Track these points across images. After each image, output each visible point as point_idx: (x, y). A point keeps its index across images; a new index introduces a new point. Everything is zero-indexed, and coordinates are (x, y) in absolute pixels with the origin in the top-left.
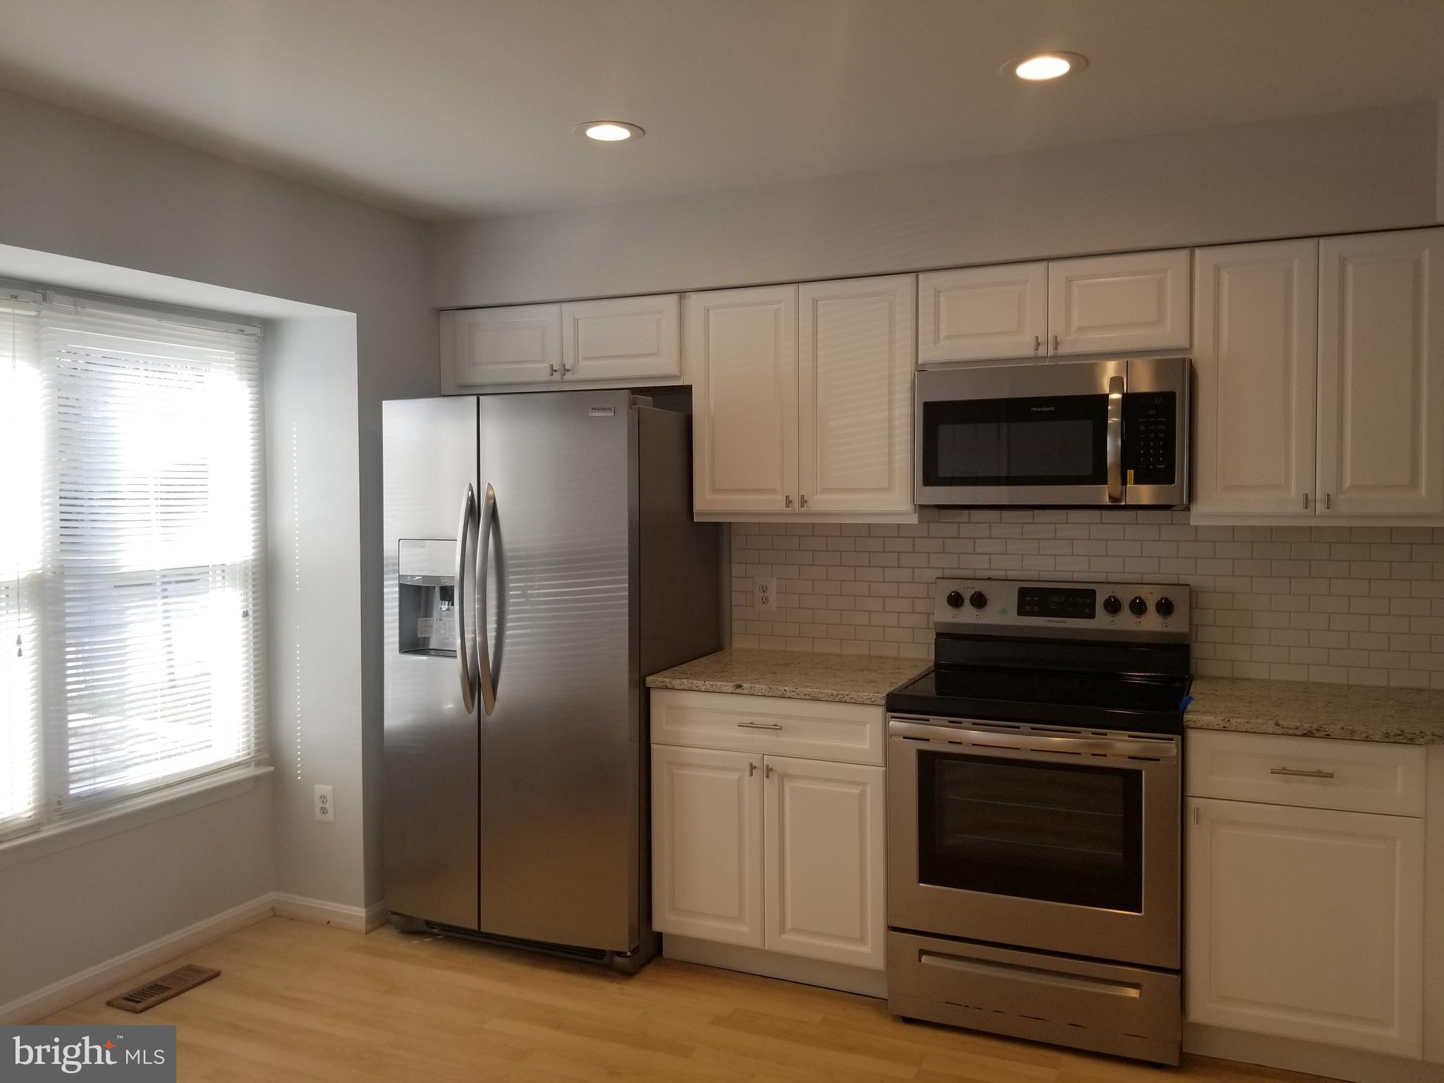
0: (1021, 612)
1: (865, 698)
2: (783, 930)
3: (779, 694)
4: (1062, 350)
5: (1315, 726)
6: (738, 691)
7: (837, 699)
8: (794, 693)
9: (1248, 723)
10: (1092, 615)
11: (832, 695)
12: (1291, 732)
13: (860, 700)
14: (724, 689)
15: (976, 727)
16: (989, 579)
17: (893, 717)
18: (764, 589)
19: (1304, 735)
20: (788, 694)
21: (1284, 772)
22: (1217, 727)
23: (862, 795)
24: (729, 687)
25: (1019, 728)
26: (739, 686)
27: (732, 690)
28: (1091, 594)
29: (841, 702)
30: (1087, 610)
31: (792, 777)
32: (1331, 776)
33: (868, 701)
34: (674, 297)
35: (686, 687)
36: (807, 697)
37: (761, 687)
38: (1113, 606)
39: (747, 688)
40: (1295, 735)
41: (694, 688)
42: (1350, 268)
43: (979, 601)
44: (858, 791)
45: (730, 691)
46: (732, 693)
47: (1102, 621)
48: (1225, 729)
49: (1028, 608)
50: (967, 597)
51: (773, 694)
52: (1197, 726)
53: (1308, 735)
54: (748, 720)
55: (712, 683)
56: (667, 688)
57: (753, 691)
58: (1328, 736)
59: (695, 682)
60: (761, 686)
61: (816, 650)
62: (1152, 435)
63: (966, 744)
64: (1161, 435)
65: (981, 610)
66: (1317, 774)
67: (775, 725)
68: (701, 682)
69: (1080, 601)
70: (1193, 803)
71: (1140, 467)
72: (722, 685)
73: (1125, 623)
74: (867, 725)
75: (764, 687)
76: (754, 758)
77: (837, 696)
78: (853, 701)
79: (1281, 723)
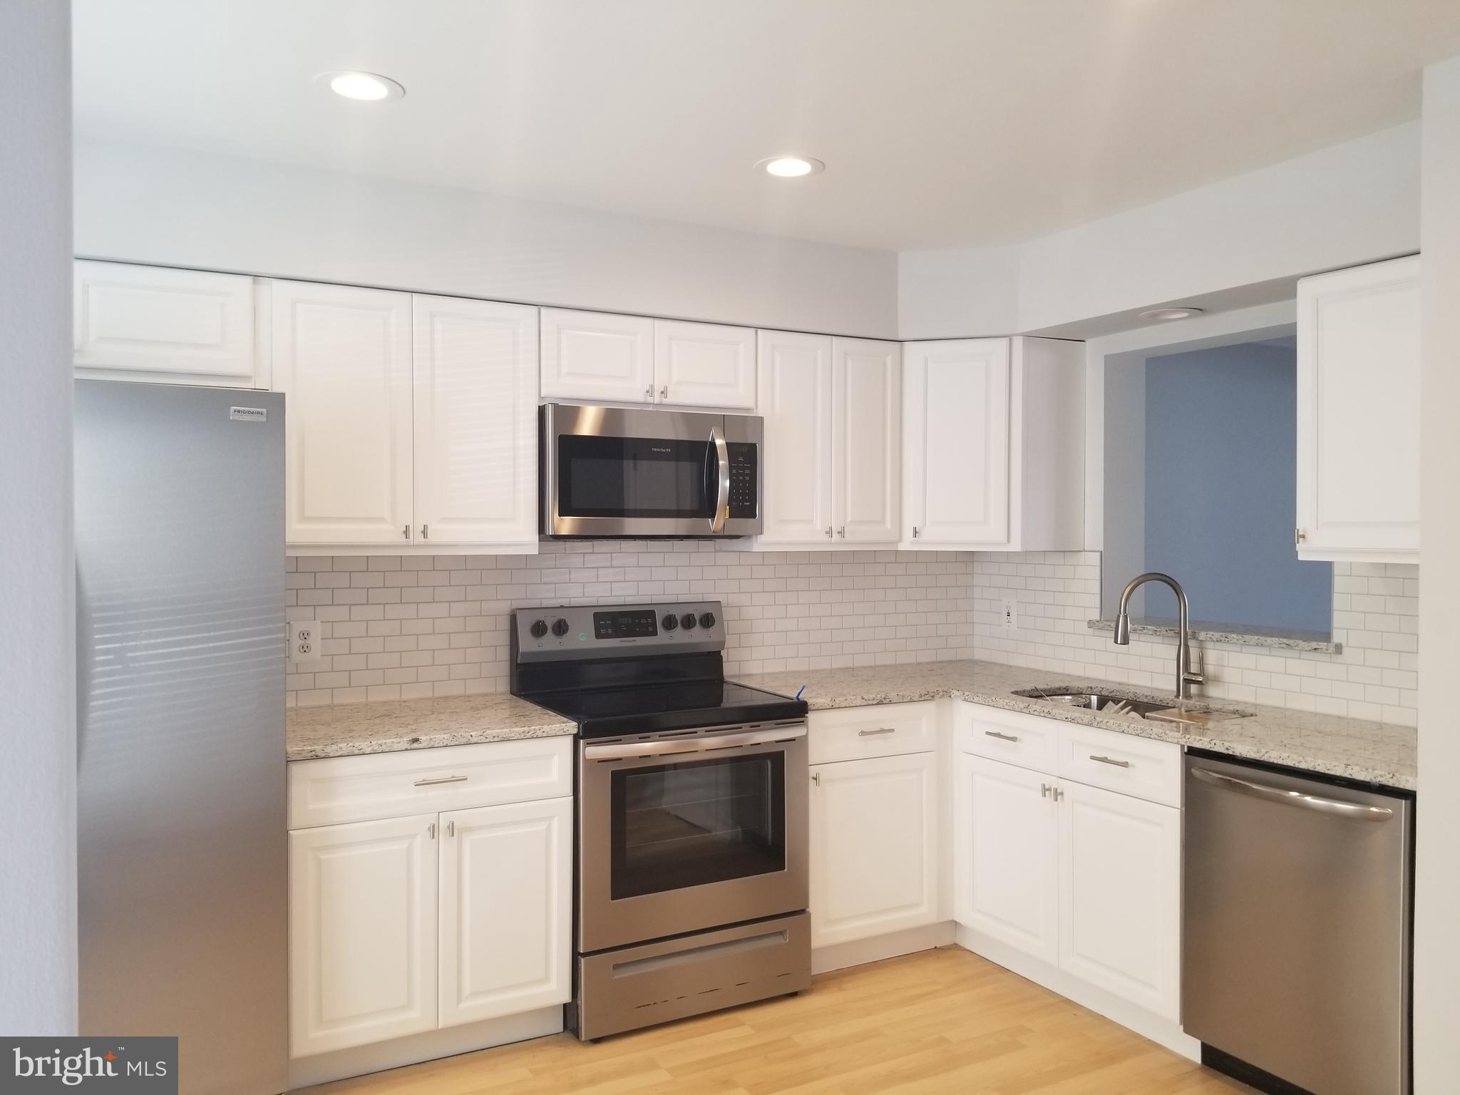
0: (599, 636)
1: (557, 730)
2: (459, 1000)
3: (465, 741)
4: (670, 399)
5: (884, 696)
6: (415, 745)
7: (528, 735)
8: (481, 737)
9: (846, 700)
10: (655, 633)
11: (523, 732)
12: (870, 703)
13: (553, 733)
14: (396, 747)
15: (662, 738)
16: (562, 607)
17: (587, 744)
18: (305, 635)
19: (878, 704)
20: (473, 740)
21: (863, 733)
22: (828, 707)
23: (548, 830)
24: (404, 742)
25: (696, 732)
26: (416, 740)
27: (408, 746)
28: (651, 614)
29: (533, 738)
30: (650, 629)
31: (469, 829)
32: (893, 730)
33: (561, 733)
34: (249, 279)
36: (496, 739)
37: (441, 737)
38: (670, 623)
39: (425, 741)
40: (872, 705)
41: (357, 752)
42: (850, 363)
43: (561, 628)
44: (544, 827)
45: (404, 748)
46: (407, 750)
47: (663, 639)
48: (832, 708)
49: (603, 631)
50: (549, 624)
51: (457, 743)
52: (815, 708)
53: (880, 703)
54: (420, 777)
55: (380, 742)
56: (317, 758)
57: (433, 743)
58: (890, 702)
59: (357, 744)
60: (442, 736)
61: (371, 699)
62: (741, 478)
63: (654, 756)
64: (747, 478)
65: (564, 636)
66: (882, 731)
67: (453, 777)
68: (366, 743)
69: (644, 621)
70: (813, 771)
71: (733, 503)
72: (393, 742)
73: (679, 637)
74: (556, 758)
75: (446, 736)
76: (432, 818)
77: (529, 732)
78: (545, 735)
79: (865, 697)
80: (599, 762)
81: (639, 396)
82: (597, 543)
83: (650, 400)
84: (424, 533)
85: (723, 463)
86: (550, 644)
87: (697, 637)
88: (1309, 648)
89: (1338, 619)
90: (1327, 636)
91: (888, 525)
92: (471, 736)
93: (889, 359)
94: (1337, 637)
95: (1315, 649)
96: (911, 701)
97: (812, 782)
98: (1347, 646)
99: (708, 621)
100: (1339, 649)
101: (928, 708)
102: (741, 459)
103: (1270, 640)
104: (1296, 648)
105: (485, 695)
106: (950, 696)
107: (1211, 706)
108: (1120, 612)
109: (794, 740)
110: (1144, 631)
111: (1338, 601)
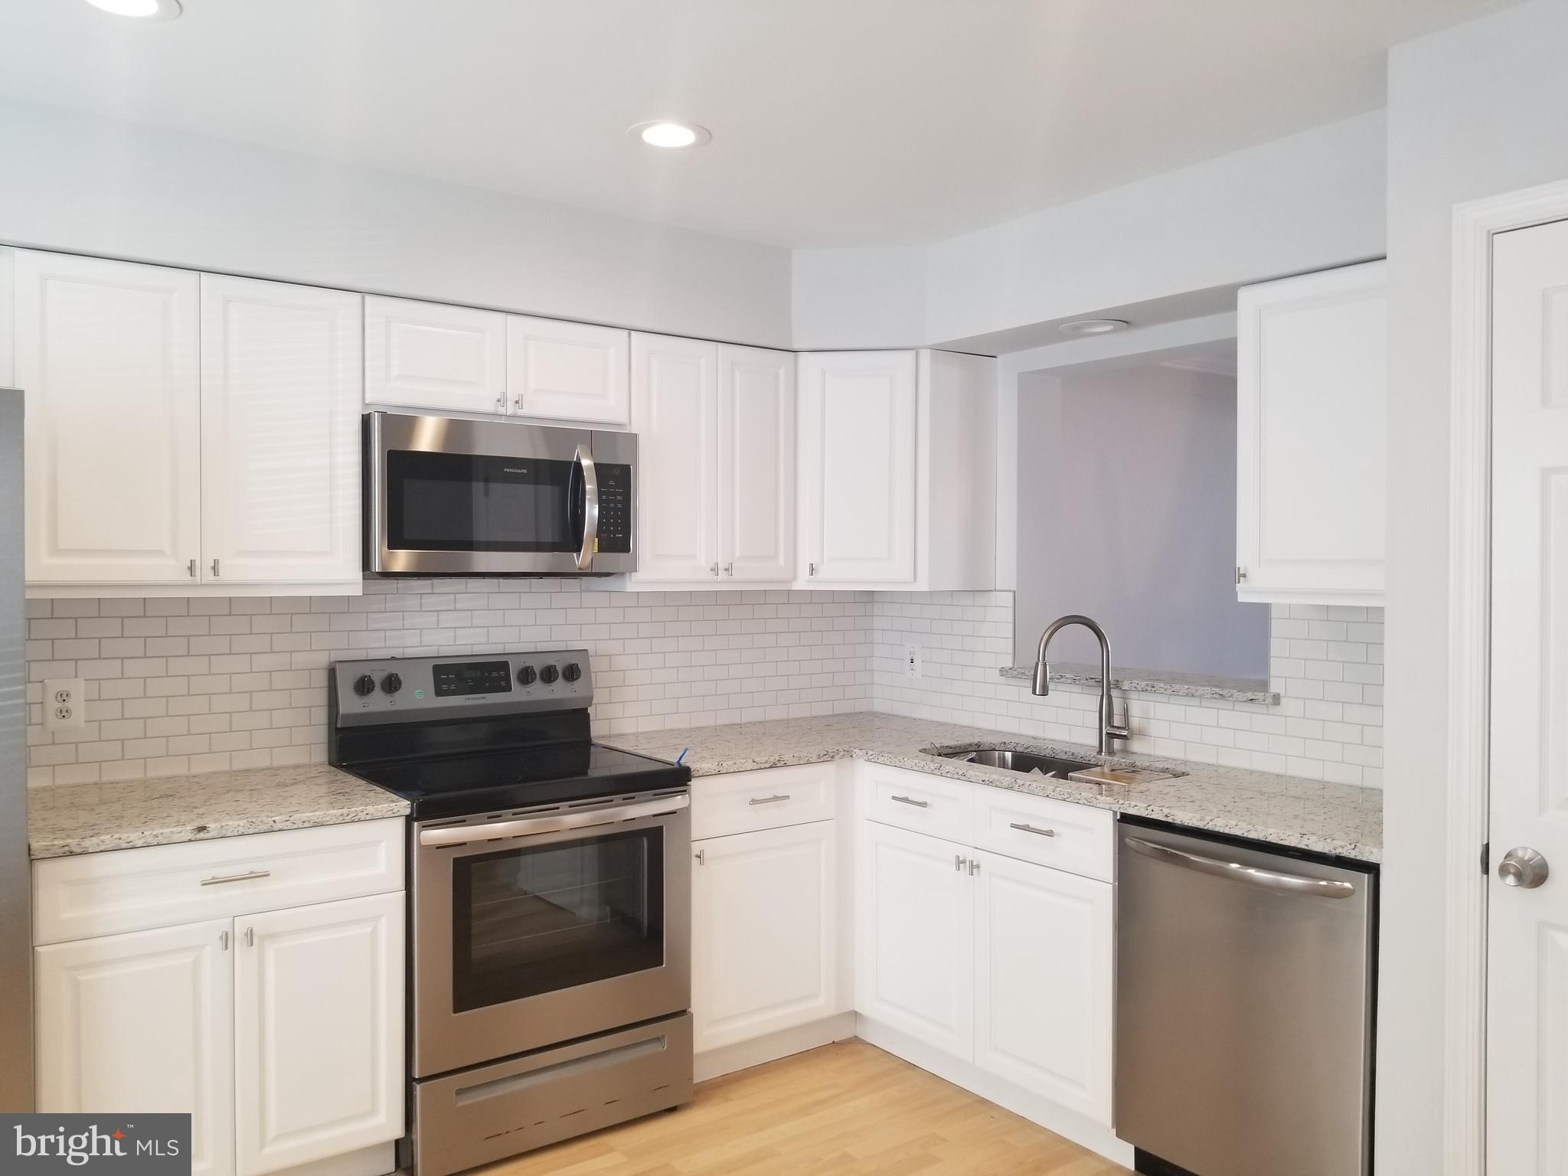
0: (439, 692)
1: (385, 810)
2: (262, 1144)
3: (265, 827)
4: (526, 411)
5: (777, 758)
6: (201, 835)
7: (348, 819)
8: (286, 823)
9: (735, 764)
10: (508, 688)
11: (342, 815)
12: (762, 766)
13: (379, 815)
14: (176, 838)
15: (516, 816)
16: (393, 658)
17: (423, 827)
18: (64, 696)
19: (771, 767)
20: (277, 827)
21: (754, 802)
22: (714, 772)
23: (374, 934)
24: (187, 832)
25: (558, 808)
26: (202, 829)
27: (191, 836)
28: (504, 666)
29: (353, 821)
30: (503, 683)
31: (273, 936)
32: (787, 797)
33: (390, 814)
35: (109, 847)
36: (306, 824)
37: (235, 824)
38: (526, 676)
39: (215, 830)
40: (766, 768)
41: (124, 845)
42: (738, 374)
43: (392, 684)
44: (370, 929)
45: (187, 839)
46: (190, 841)
47: (519, 695)
48: (719, 773)
49: (445, 687)
50: (377, 678)
51: (256, 831)
52: (700, 774)
53: (773, 767)
54: (207, 876)
55: (155, 833)
56: (72, 854)
57: (224, 832)
58: (785, 765)
59: (124, 836)
60: (237, 823)
61: (151, 774)
62: (612, 505)
63: (507, 839)
64: (619, 506)
65: (396, 694)
66: (776, 798)
67: (251, 873)
68: (136, 835)
69: (495, 674)
70: (696, 847)
71: (603, 535)
72: (172, 832)
73: (539, 693)
74: (383, 844)
75: (242, 823)
76: (224, 924)
77: (348, 815)
78: (368, 817)
79: (756, 760)
80: (437, 848)
81: (488, 406)
82: (437, 581)
83: (502, 410)
84: (215, 569)
85: (591, 487)
86: (378, 703)
87: (559, 692)
88: (1244, 699)
89: (1276, 667)
90: (1263, 686)
91: (782, 560)
92: (274, 821)
93: (782, 372)
94: (1275, 687)
95: (1251, 700)
96: (809, 763)
97: (695, 861)
98: (1285, 697)
99: (572, 673)
100: (1277, 699)
101: (829, 768)
102: (612, 483)
103: (1201, 690)
104: (1230, 699)
105: (297, 767)
106: (852, 756)
107: (1137, 764)
108: (1039, 660)
109: (675, 812)
110: (1063, 680)
111: (1276, 647)
